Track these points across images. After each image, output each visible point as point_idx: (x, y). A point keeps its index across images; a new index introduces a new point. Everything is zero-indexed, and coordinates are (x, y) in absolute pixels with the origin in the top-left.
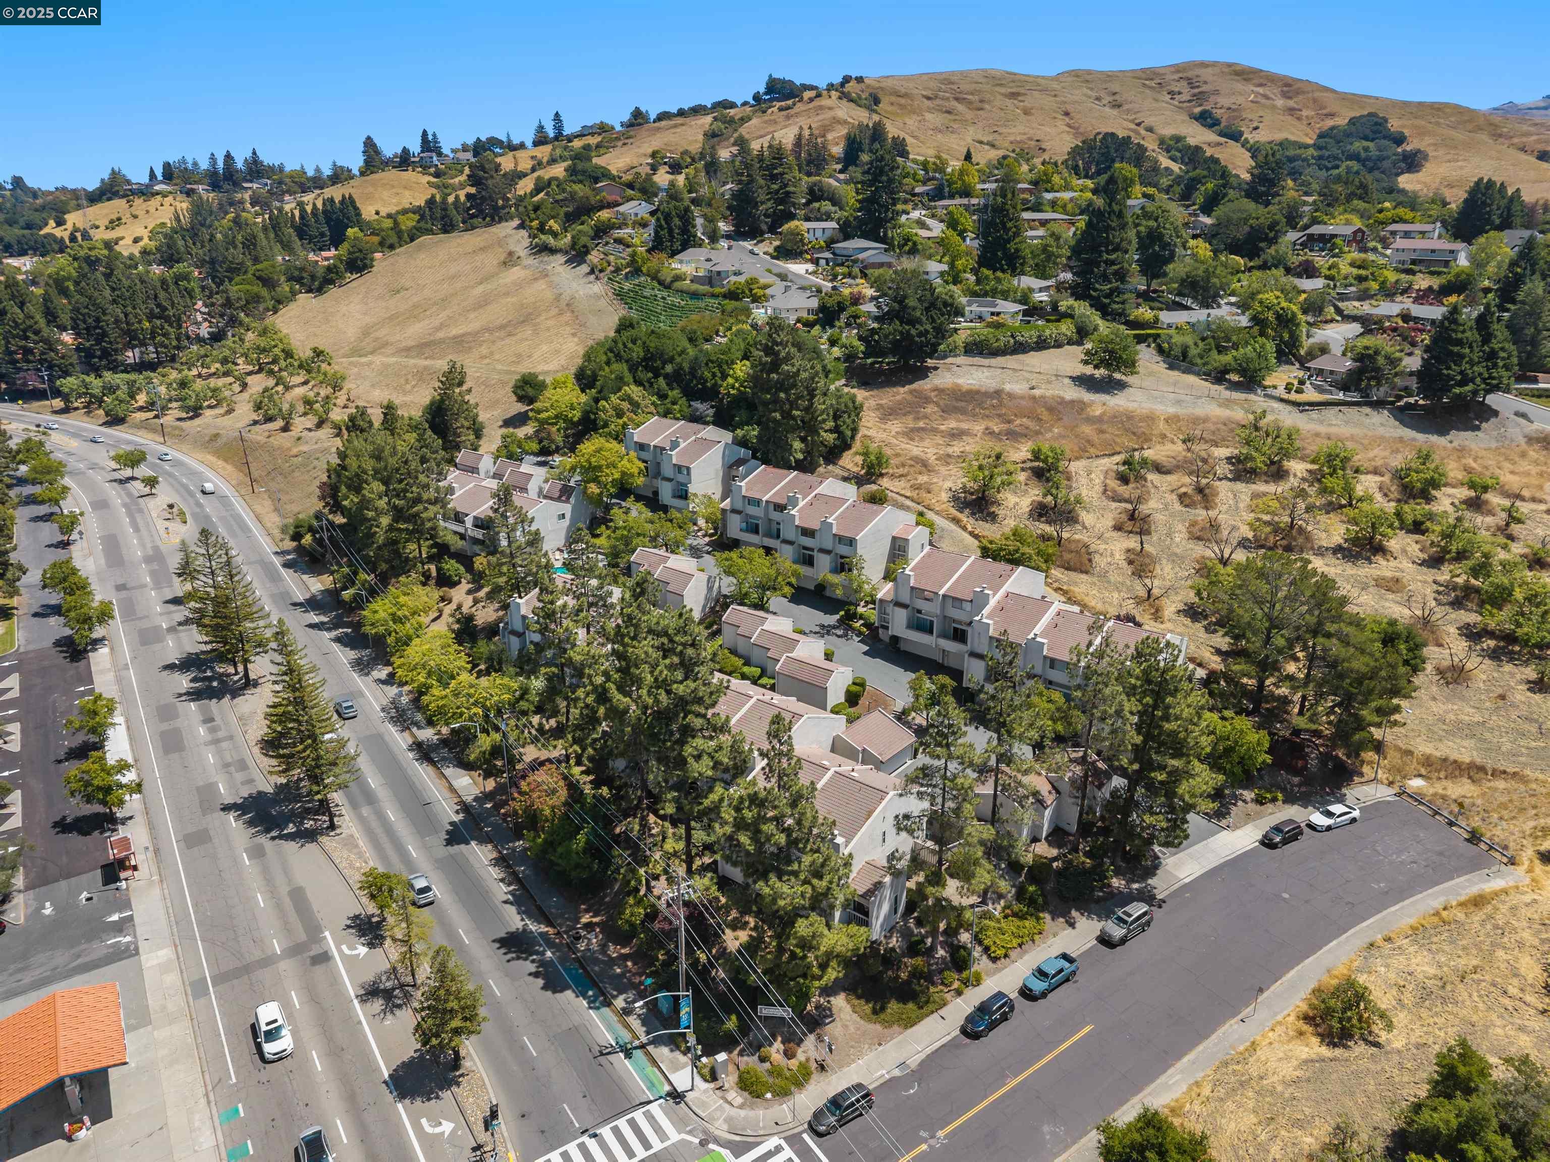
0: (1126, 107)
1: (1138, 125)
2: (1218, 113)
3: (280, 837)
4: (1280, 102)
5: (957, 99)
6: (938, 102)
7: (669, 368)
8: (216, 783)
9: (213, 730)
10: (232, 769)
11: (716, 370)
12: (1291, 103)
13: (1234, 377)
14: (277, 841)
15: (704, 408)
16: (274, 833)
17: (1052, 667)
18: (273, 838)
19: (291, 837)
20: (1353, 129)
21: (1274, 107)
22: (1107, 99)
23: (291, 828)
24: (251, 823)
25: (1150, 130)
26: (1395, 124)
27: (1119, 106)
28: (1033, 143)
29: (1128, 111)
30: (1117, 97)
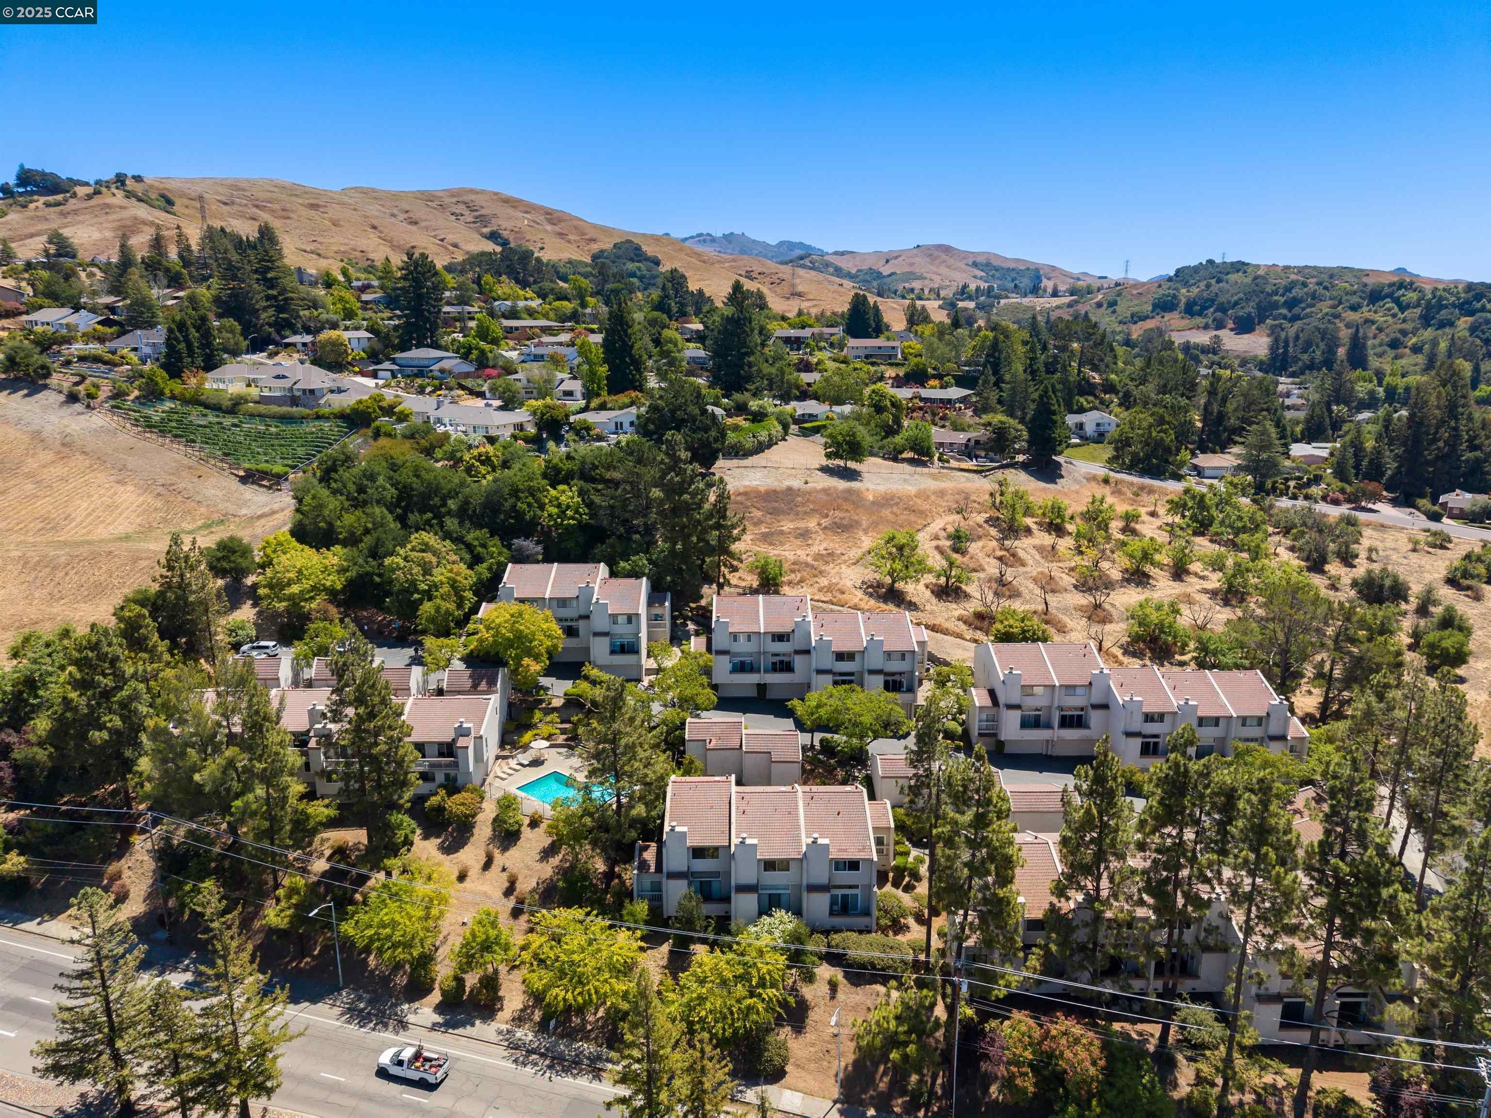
0: (423, 224)
1: (442, 240)
2: (505, 234)
4: (549, 228)
5: (257, 206)
6: (235, 207)
7: (452, 504)
11: (530, 499)
12: (557, 229)
13: (908, 454)
15: (530, 545)
17: (1244, 725)
20: (620, 252)
21: (546, 231)
22: (402, 216)
25: (455, 246)
26: (649, 250)
27: (416, 223)
28: (358, 254)
29: (427, 228)
30: (411, 215)
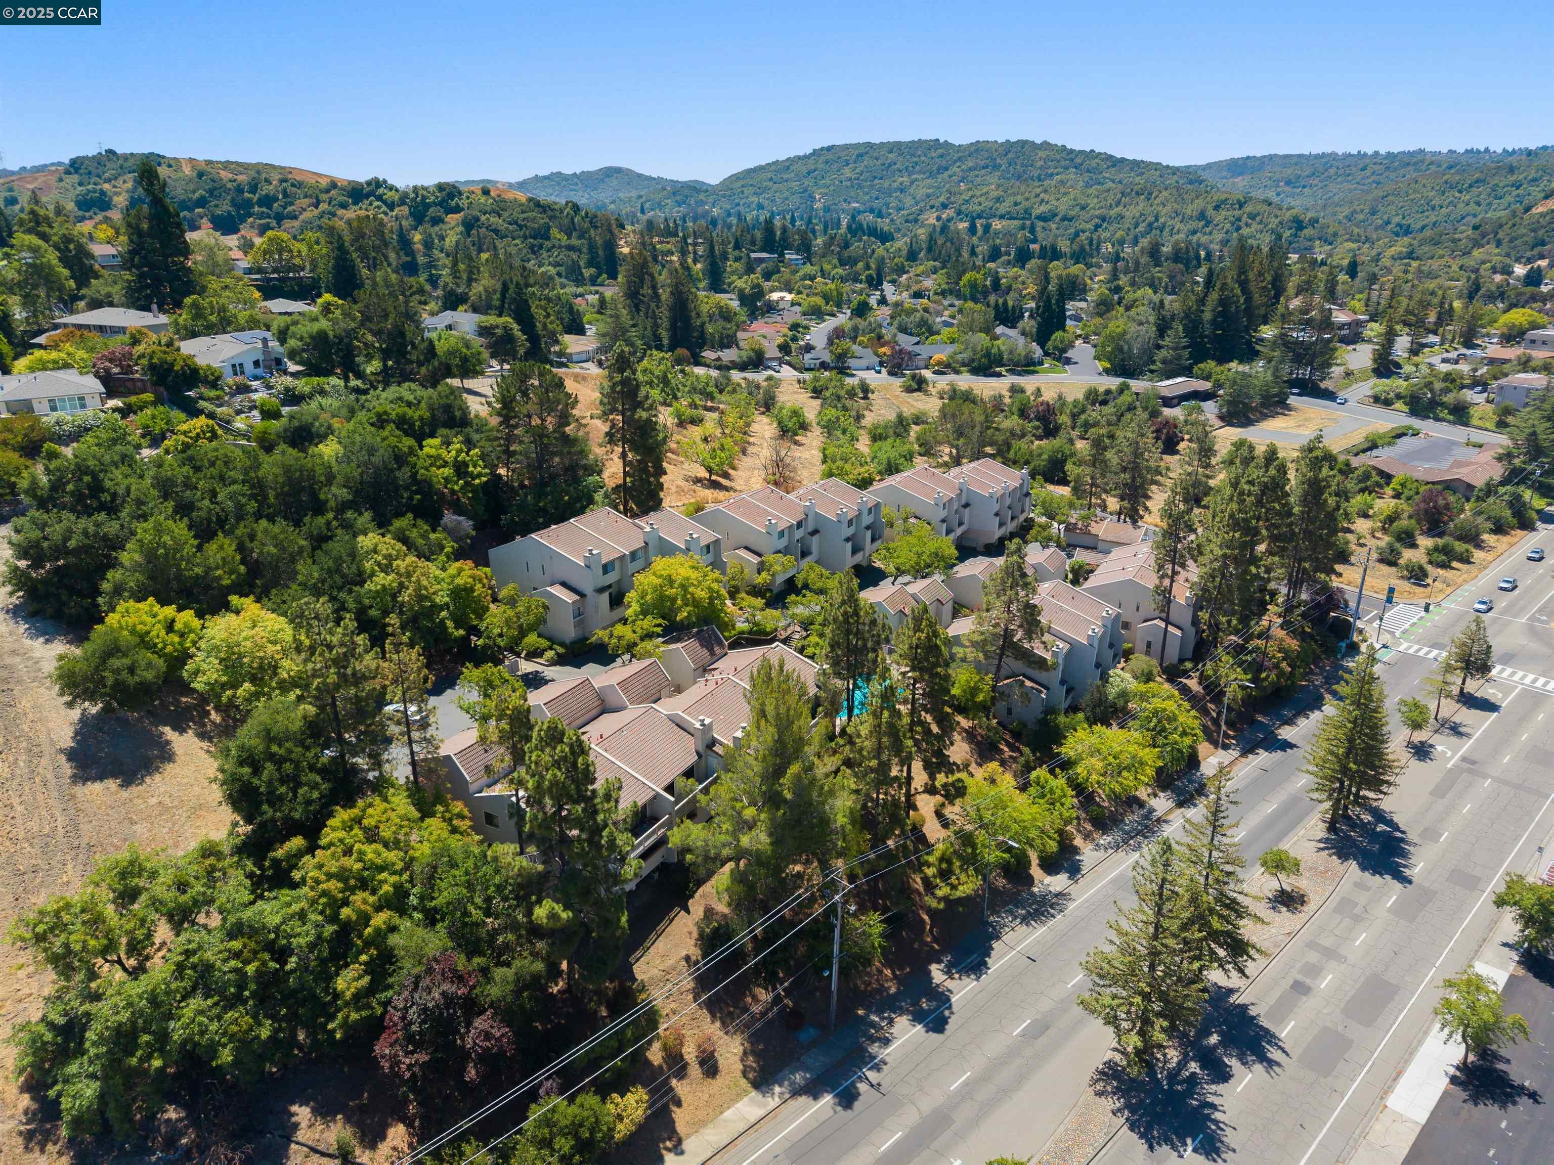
3: (1396, 828)
8: (1389, 910)
9: (1315, 971)
10: (1357, 910)
14: (1402, 827)
15: (462, 521)
16: (1399, 835)
18: (1403, 832)
19: (1390, 823)
23: (1381, 828)
24: (1404, 854)
